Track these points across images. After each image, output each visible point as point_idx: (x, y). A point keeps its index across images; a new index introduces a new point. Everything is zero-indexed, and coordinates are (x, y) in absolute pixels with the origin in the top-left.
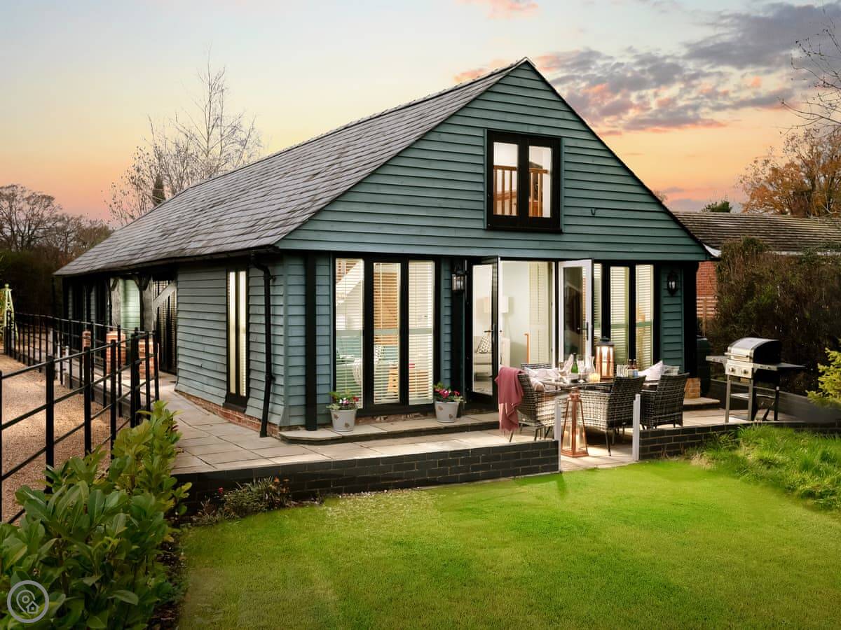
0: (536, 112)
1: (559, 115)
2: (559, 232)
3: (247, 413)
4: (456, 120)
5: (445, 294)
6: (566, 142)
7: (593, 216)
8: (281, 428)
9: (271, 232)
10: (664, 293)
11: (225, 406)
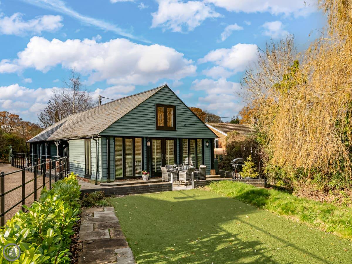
0: (169, 99)
1: (175, 99)
2: (176, 131)
3: (91, 179)
4: (148, 101)
5: (145, 147)
6: (176, 107)
7: (185, 126)
8: (101, 182)
9: (97, 130)
10: (205, 147)
11: (85, 178)
